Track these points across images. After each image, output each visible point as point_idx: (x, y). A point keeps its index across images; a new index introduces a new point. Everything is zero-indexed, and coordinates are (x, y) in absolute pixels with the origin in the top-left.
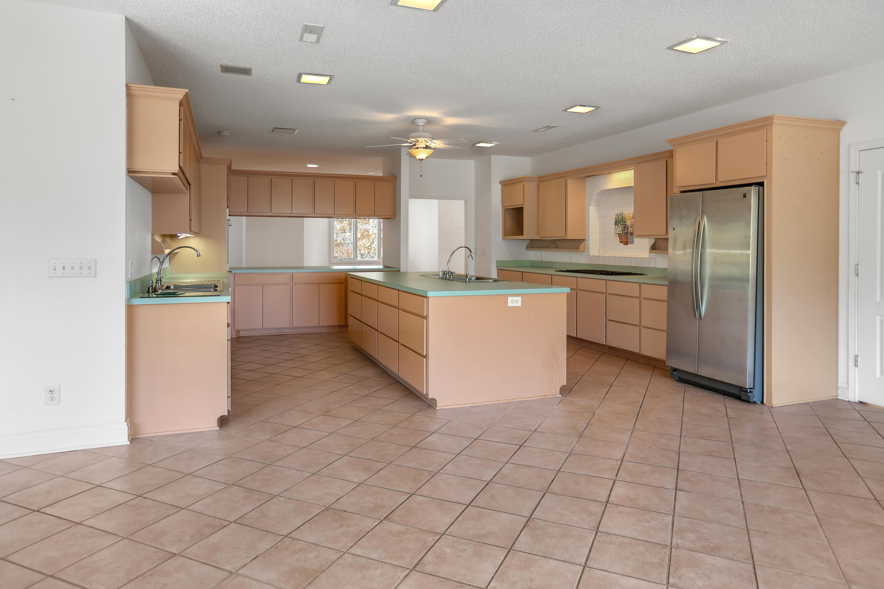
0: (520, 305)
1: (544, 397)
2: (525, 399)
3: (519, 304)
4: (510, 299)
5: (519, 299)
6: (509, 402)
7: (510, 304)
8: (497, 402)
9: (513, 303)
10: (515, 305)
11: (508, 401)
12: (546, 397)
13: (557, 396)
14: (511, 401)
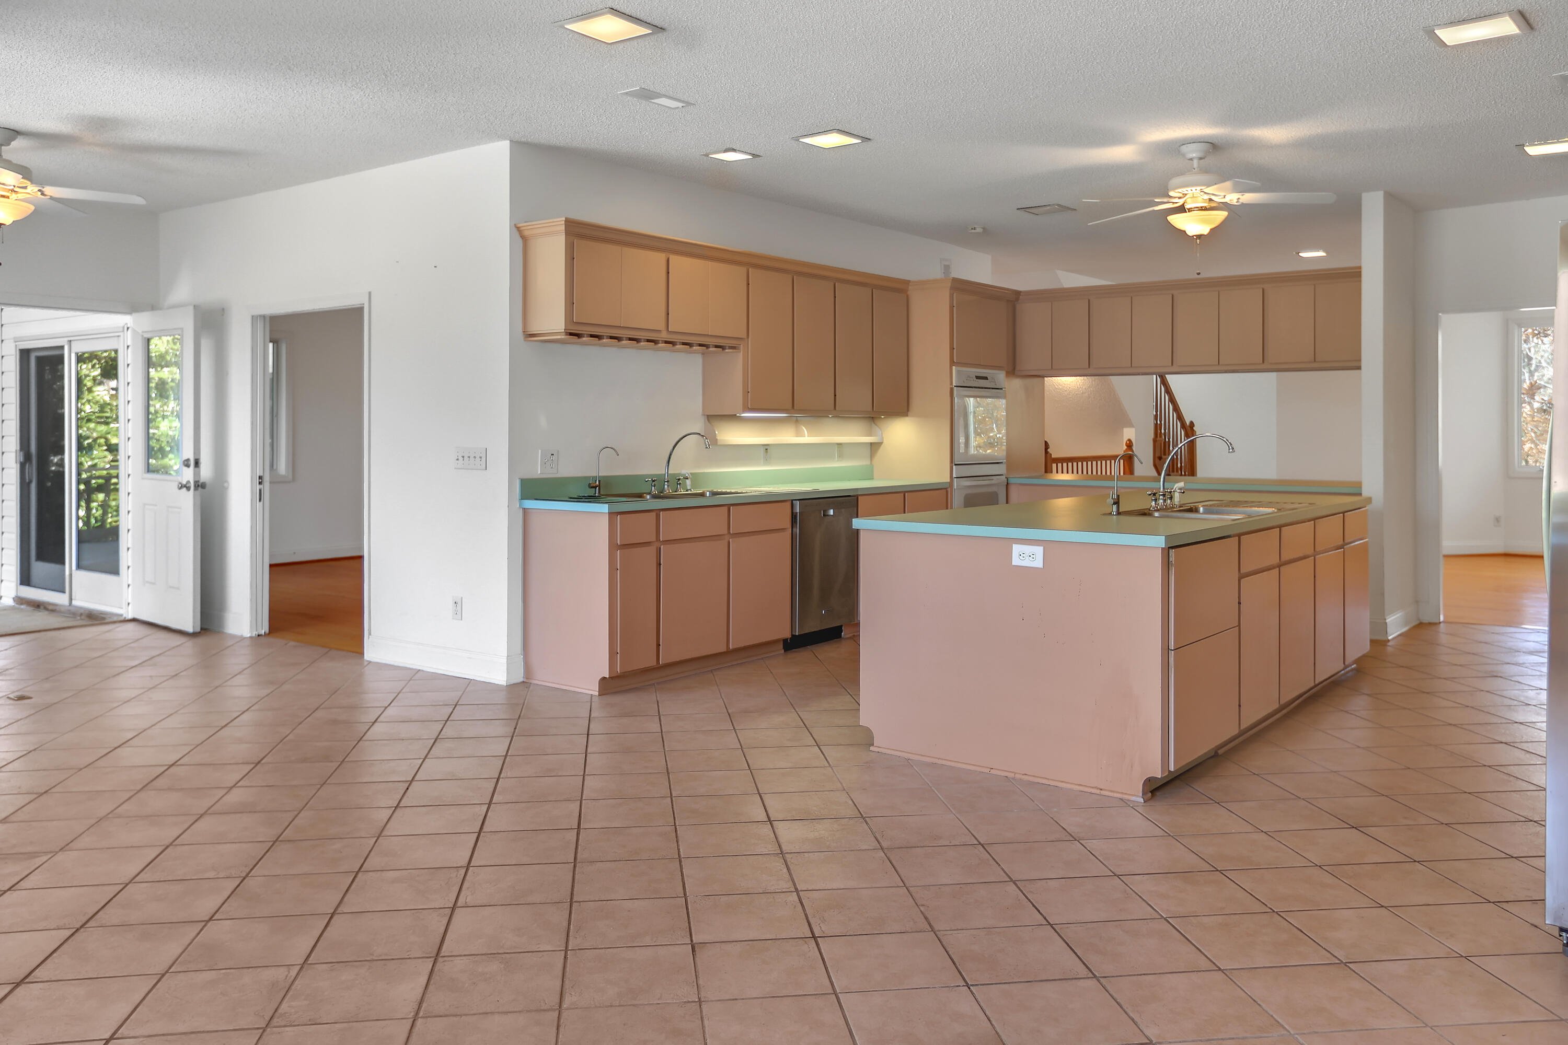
0: (1041, 565)
1: (1098, 792)
2: (1052, 783)
3: (1038, 563)
4: (1017, 549)
5: (1039, 550)
6: (1014, 779)
7: (1016, 561)
8: (987, 770)
9: (1024, 559)
10: (1027, 563)
11: (1012, 775)
12: (1103, 792)
13: (1133, 798)
14: (1018, 776)
